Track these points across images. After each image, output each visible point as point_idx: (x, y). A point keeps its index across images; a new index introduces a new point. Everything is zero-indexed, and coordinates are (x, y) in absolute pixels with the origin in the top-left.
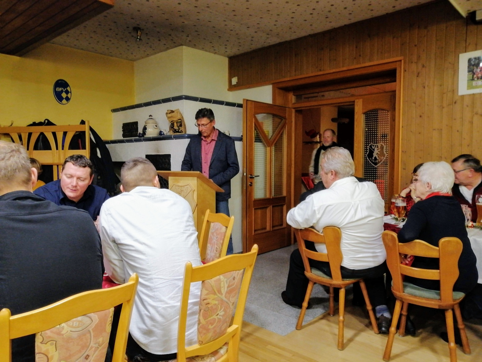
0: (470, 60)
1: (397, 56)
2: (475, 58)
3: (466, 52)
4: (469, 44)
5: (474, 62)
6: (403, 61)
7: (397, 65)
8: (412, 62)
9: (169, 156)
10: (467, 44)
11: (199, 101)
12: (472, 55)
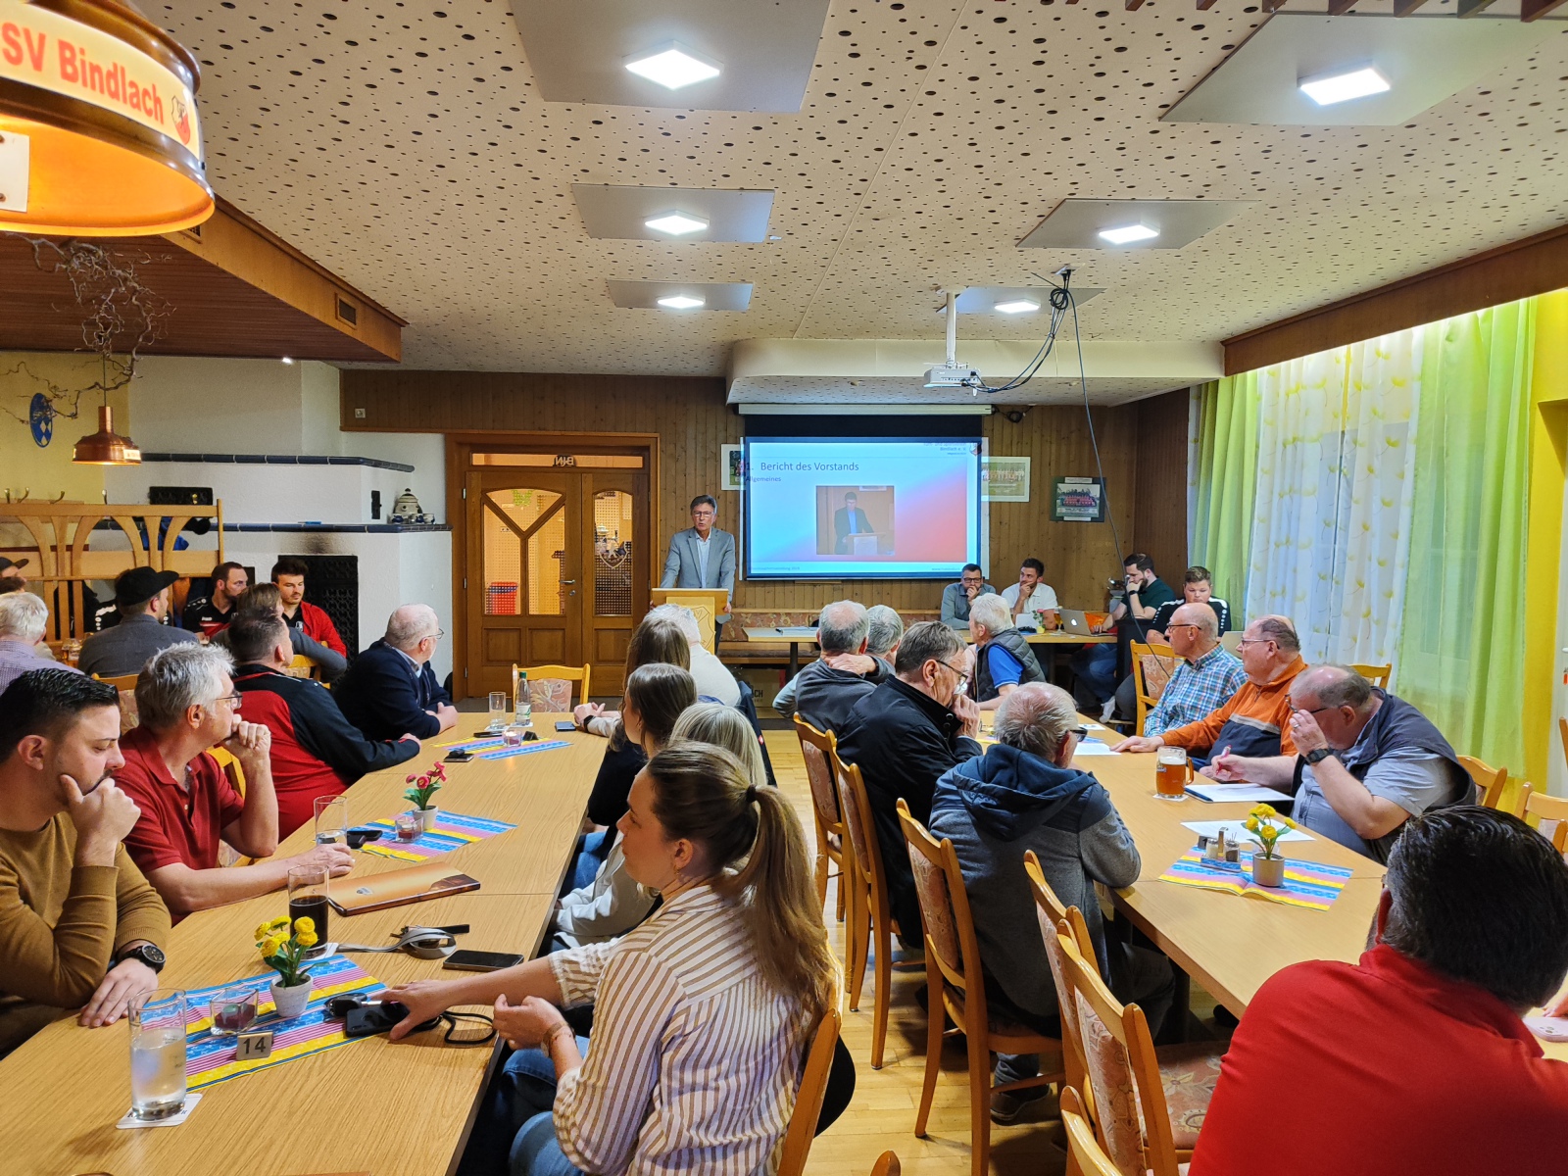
0: (731, 453)
1: (651, 434)
2: (736, 452)
3: (726, 443)
4: (730, 435)
5: (735, 455)
6: (658, 439)
7: (650, 442)
8: (670, 443)
9: (353, 560)
12: (733, 447)
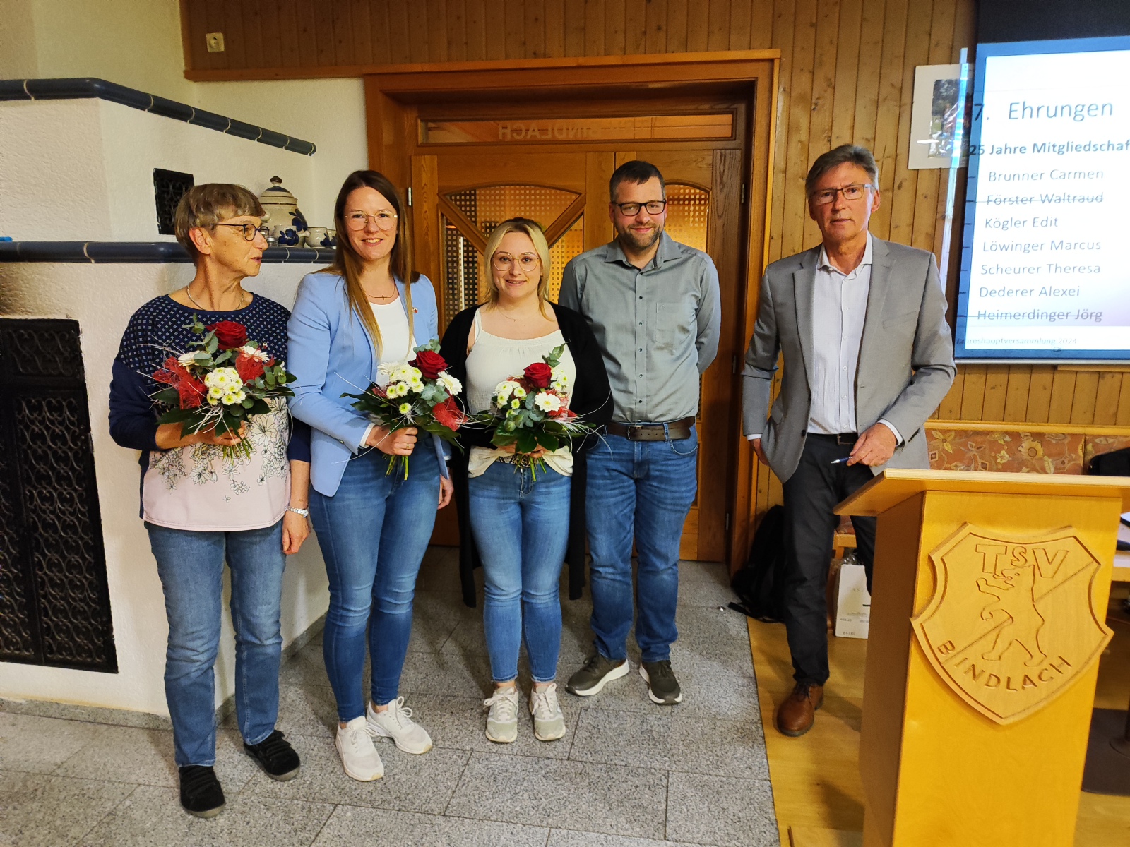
0: (938, 84)
1: (761, 47)
2: (950, 82)
3: (928, 64)
4: (937, 45)
5: (947, 90)
6: (777, 63)
7: (758, 72)
8: (802, 70)
9: (70, 329)
10: (933, 45)
11: (150, 111)
12: (943, 72)
